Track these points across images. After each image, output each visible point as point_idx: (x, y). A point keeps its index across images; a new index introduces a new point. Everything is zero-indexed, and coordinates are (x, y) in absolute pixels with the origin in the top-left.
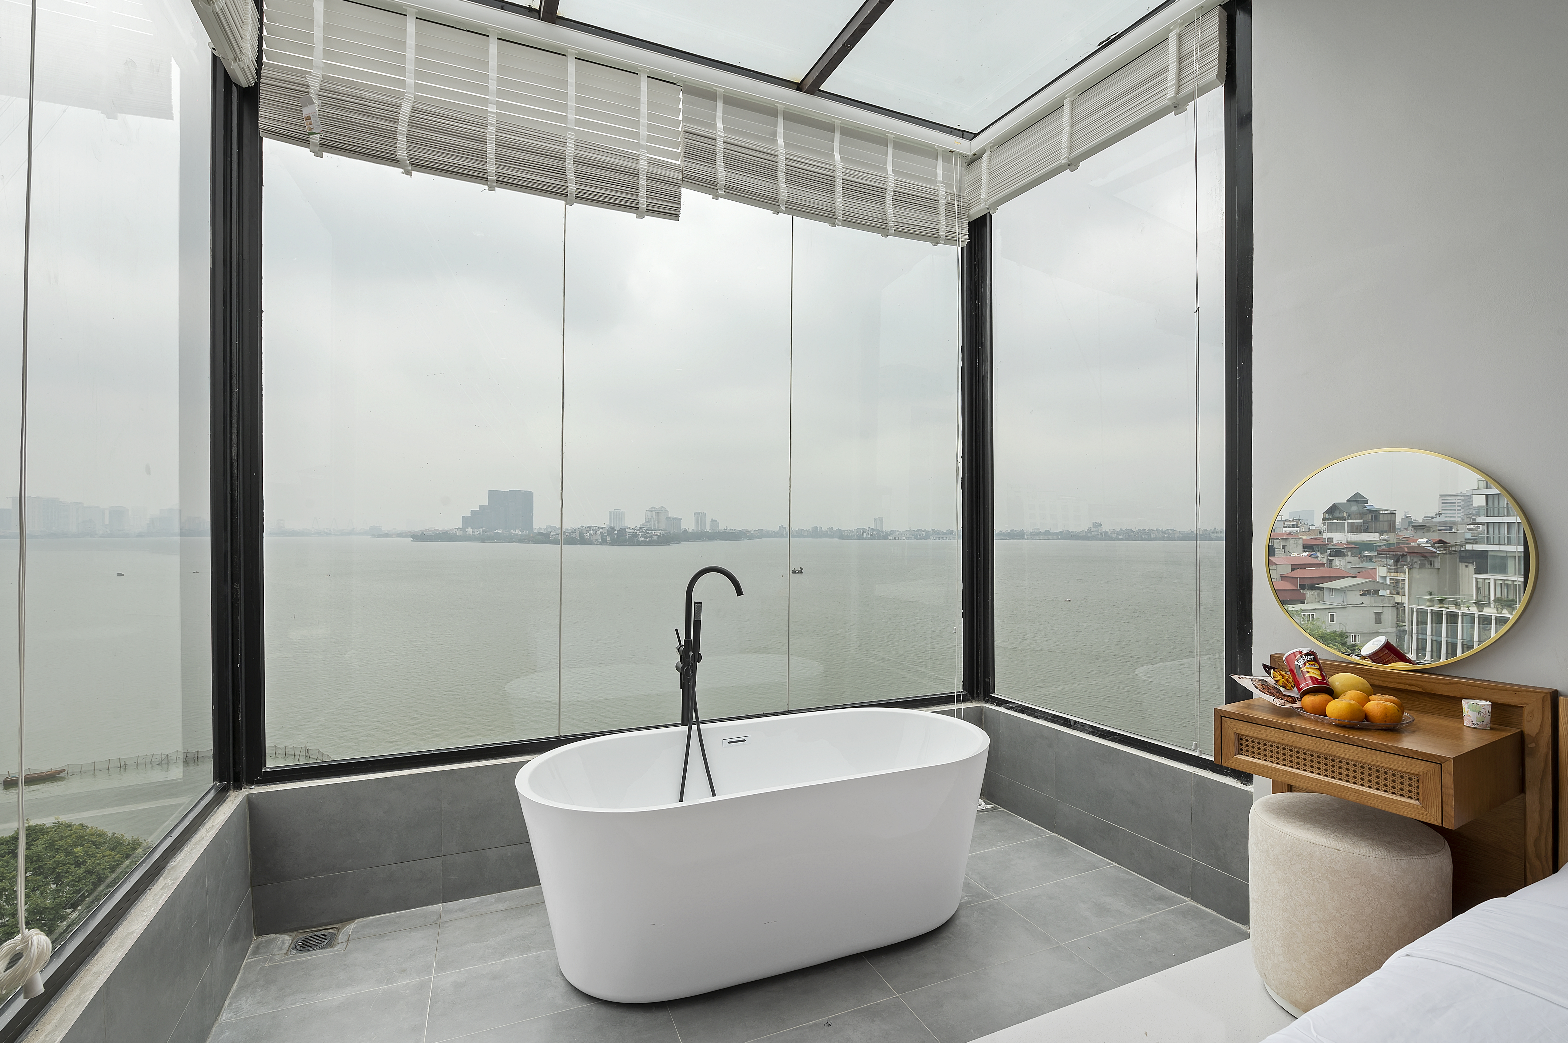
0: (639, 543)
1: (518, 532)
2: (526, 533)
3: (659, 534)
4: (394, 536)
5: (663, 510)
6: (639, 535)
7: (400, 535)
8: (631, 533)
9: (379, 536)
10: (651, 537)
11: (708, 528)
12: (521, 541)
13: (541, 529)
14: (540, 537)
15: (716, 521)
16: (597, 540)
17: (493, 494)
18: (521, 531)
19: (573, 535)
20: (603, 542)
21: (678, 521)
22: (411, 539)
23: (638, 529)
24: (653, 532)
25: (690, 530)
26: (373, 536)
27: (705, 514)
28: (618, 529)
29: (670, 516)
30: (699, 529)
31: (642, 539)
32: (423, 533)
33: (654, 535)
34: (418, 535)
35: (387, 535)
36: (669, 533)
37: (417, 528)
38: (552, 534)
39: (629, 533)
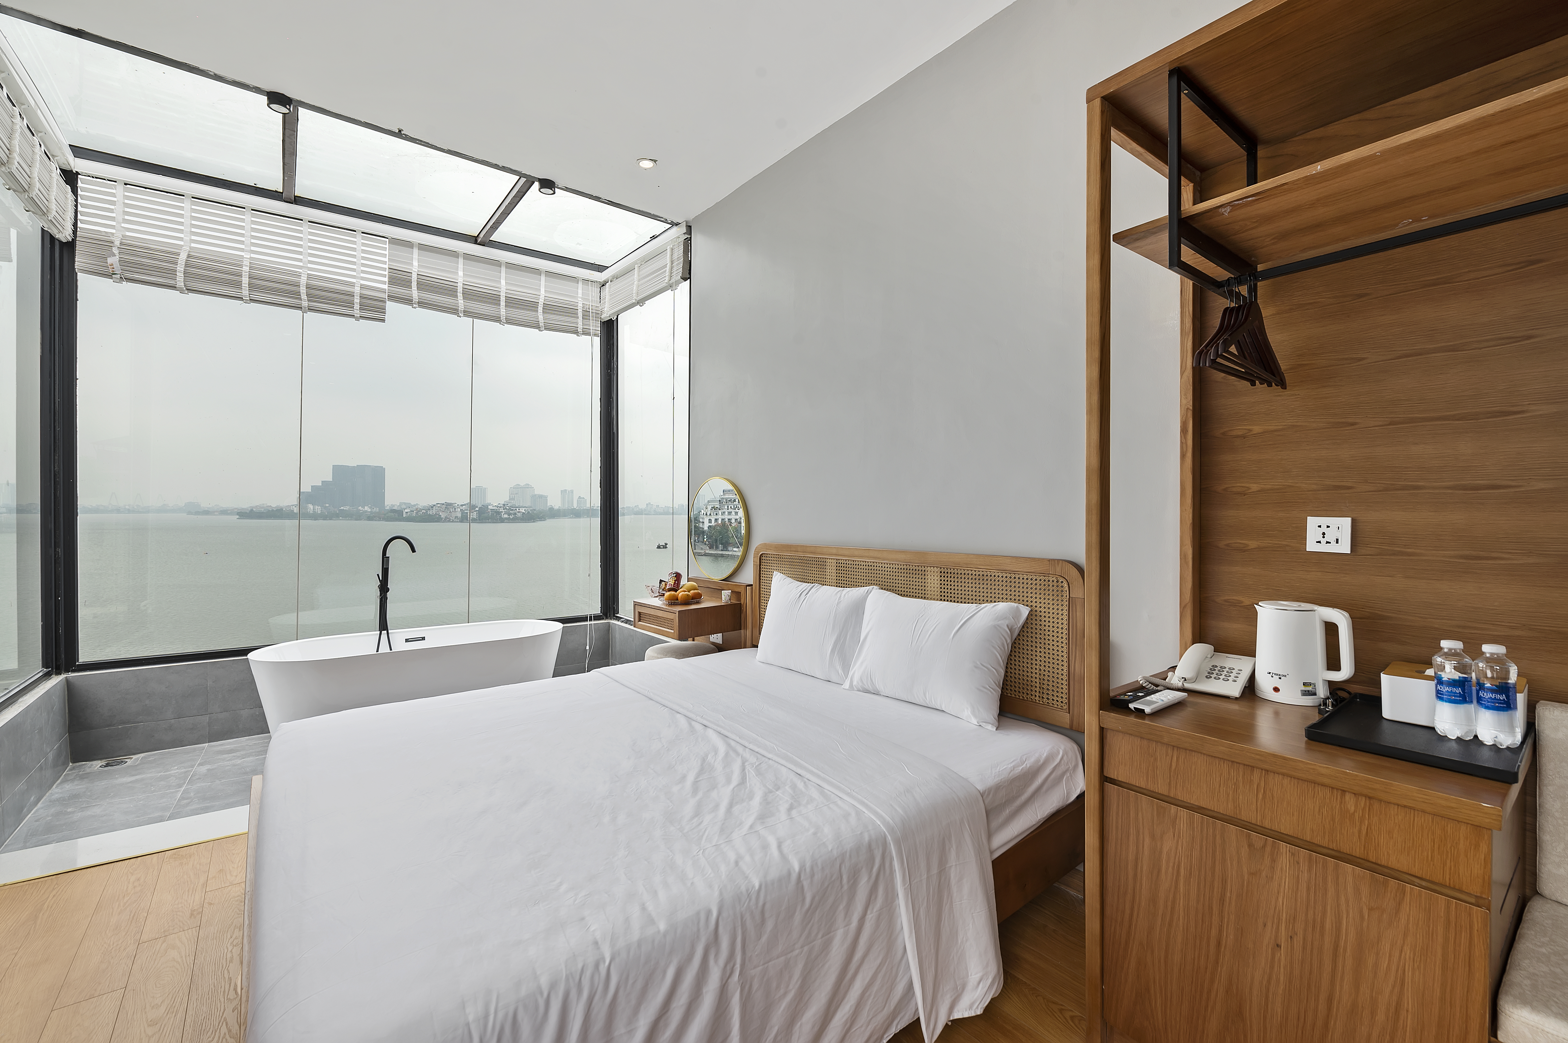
0: (502, 521)
1: (366, 508)
2: (376, 510)
3: (523, 511)
4: (216, 513)
5: (527, 486)
6: (502, 512)
7: (224, 512)
8: (493, 510)
9: (197, 513)
10: (515, 514)
11: (575, 506)
12: (370, 518)
13: (394, 506)
14: (392, 514)
15: (584, 498)
16: (456, 517)
17: (337, 469)
18: (370, 508)
19: (430, 512)
20: (464, 519)
21: (543, 498)
22: (238, 517)
23: (500, 507)
24: (517, 509)
25: (556, 507)
26: (189, 513)
27: (572, 492)
28: (480, 506)
29: (536, 493)
30: (566, 507)
31: (506, 516)
32: (252, 510)
33: (519, 512)
34: (246, 513)
35: (207, 512)
36: (535, 510)
37: (246, 504)
38: (406, 511)
39: (491, 510)
